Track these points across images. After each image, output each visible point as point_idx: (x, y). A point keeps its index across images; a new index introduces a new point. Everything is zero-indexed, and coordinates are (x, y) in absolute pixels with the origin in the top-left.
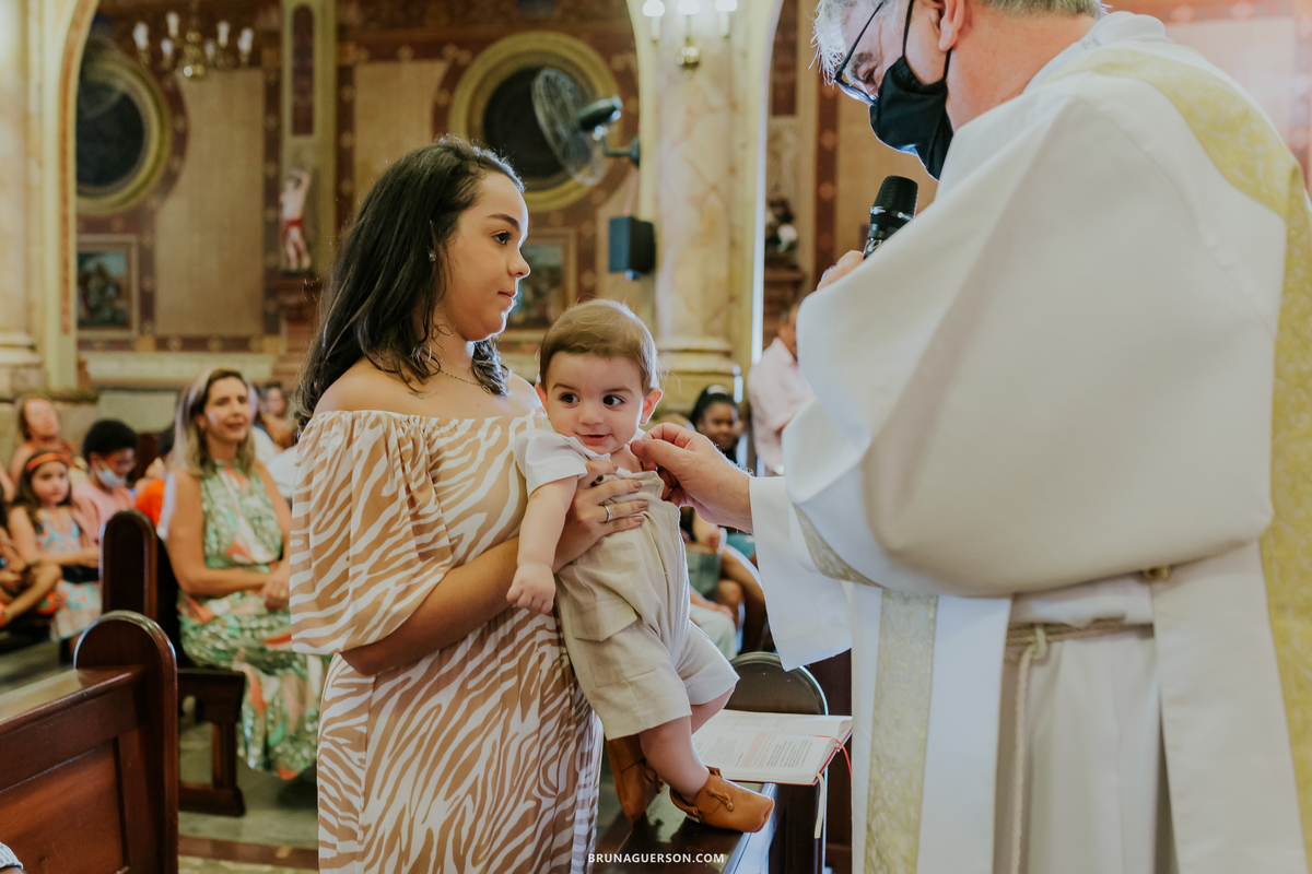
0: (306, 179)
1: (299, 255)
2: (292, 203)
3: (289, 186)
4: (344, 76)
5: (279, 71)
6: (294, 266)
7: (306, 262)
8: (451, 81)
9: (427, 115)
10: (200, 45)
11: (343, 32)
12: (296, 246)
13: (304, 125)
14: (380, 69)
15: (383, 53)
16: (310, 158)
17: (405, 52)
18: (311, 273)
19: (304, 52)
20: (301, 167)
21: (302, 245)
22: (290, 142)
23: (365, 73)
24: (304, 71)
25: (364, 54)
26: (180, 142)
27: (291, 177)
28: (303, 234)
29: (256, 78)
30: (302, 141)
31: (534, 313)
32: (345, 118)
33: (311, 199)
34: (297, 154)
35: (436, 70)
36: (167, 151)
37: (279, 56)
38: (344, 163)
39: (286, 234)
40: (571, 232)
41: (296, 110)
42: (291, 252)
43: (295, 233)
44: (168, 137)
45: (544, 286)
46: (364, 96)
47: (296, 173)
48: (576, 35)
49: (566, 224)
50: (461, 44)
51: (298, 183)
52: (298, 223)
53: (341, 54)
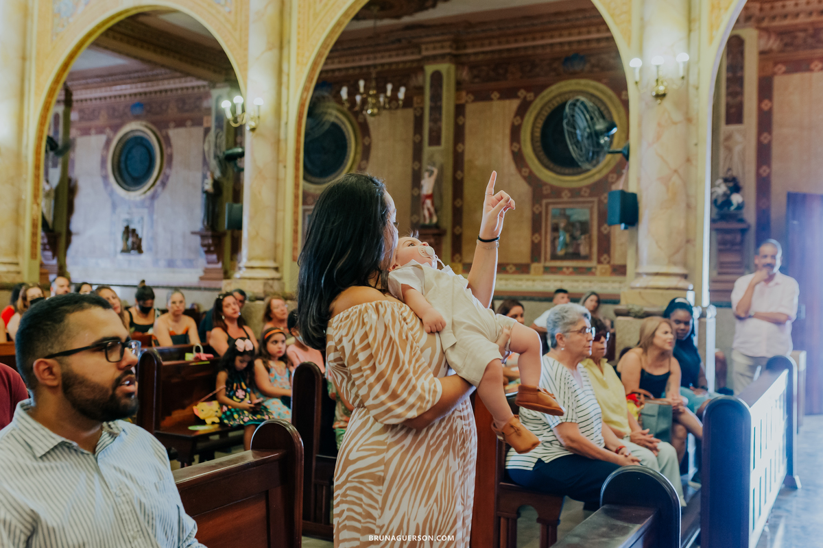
0: (436, 171)
1: (431, 215)
2: (428, 186)
3: (426, 175)
4: (460, 110)
5: (422, 109)
6: (427, 222)
7: (435, 220)
8: (522, 111)
9: (508, 131)
10: (376, 96)
11: (459, 85)
12: (429, 209)
13: (435, 140)
14: (480, 105)
15: (482, 96)
16: (439, 159)
17: (495, 95)
18: (437, 226)
19: (436, 98)
20: (434, 164)
21: (432, 210)
22: (427, 149)
23: (471, 108)
24: (436, 109)
25: (471, 97)
26: (366, 152)
27: (427, 170)
28: (433, 204)
29: (410, 113)
30: (434, 148)
31: (571, 250)
32: (459, 134)
33: (438, 183)
34: (431, 156)
35: (514, 104)
36: (359, 157)
37: (423, 101)
38: (458, 161)
39: (424, 203)
40: (595, 199)
41: (431, 131)
42: (426, 213)
43: (428, 202)
44: (360, 149)
45: (578, 233)
46: (470, 122)
47: (429, 167)
48: (599, 80)
49: (591, 195)
50: (528, 89)
51: (431, 173)
52: (430, 197)
53: (458, 98)
